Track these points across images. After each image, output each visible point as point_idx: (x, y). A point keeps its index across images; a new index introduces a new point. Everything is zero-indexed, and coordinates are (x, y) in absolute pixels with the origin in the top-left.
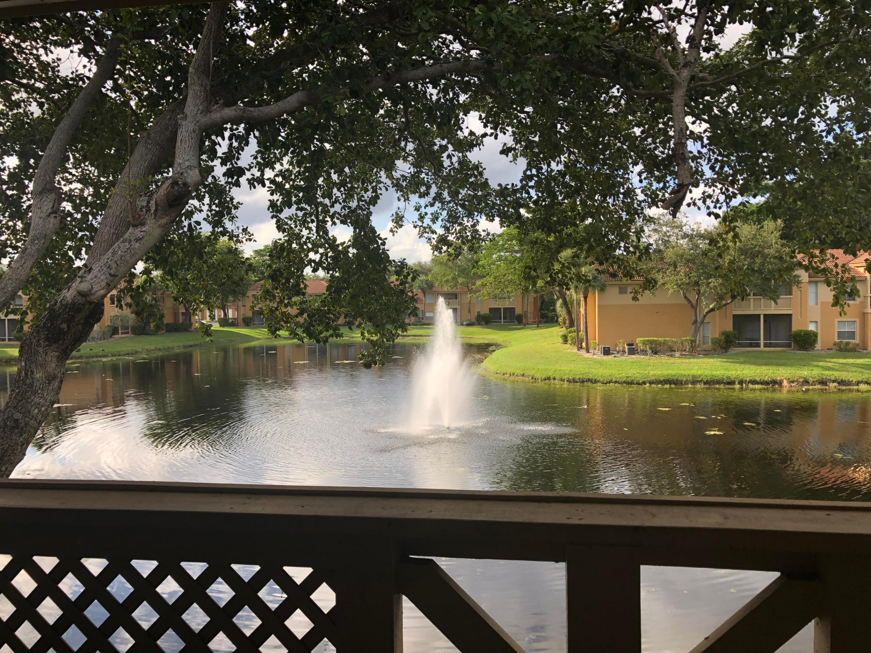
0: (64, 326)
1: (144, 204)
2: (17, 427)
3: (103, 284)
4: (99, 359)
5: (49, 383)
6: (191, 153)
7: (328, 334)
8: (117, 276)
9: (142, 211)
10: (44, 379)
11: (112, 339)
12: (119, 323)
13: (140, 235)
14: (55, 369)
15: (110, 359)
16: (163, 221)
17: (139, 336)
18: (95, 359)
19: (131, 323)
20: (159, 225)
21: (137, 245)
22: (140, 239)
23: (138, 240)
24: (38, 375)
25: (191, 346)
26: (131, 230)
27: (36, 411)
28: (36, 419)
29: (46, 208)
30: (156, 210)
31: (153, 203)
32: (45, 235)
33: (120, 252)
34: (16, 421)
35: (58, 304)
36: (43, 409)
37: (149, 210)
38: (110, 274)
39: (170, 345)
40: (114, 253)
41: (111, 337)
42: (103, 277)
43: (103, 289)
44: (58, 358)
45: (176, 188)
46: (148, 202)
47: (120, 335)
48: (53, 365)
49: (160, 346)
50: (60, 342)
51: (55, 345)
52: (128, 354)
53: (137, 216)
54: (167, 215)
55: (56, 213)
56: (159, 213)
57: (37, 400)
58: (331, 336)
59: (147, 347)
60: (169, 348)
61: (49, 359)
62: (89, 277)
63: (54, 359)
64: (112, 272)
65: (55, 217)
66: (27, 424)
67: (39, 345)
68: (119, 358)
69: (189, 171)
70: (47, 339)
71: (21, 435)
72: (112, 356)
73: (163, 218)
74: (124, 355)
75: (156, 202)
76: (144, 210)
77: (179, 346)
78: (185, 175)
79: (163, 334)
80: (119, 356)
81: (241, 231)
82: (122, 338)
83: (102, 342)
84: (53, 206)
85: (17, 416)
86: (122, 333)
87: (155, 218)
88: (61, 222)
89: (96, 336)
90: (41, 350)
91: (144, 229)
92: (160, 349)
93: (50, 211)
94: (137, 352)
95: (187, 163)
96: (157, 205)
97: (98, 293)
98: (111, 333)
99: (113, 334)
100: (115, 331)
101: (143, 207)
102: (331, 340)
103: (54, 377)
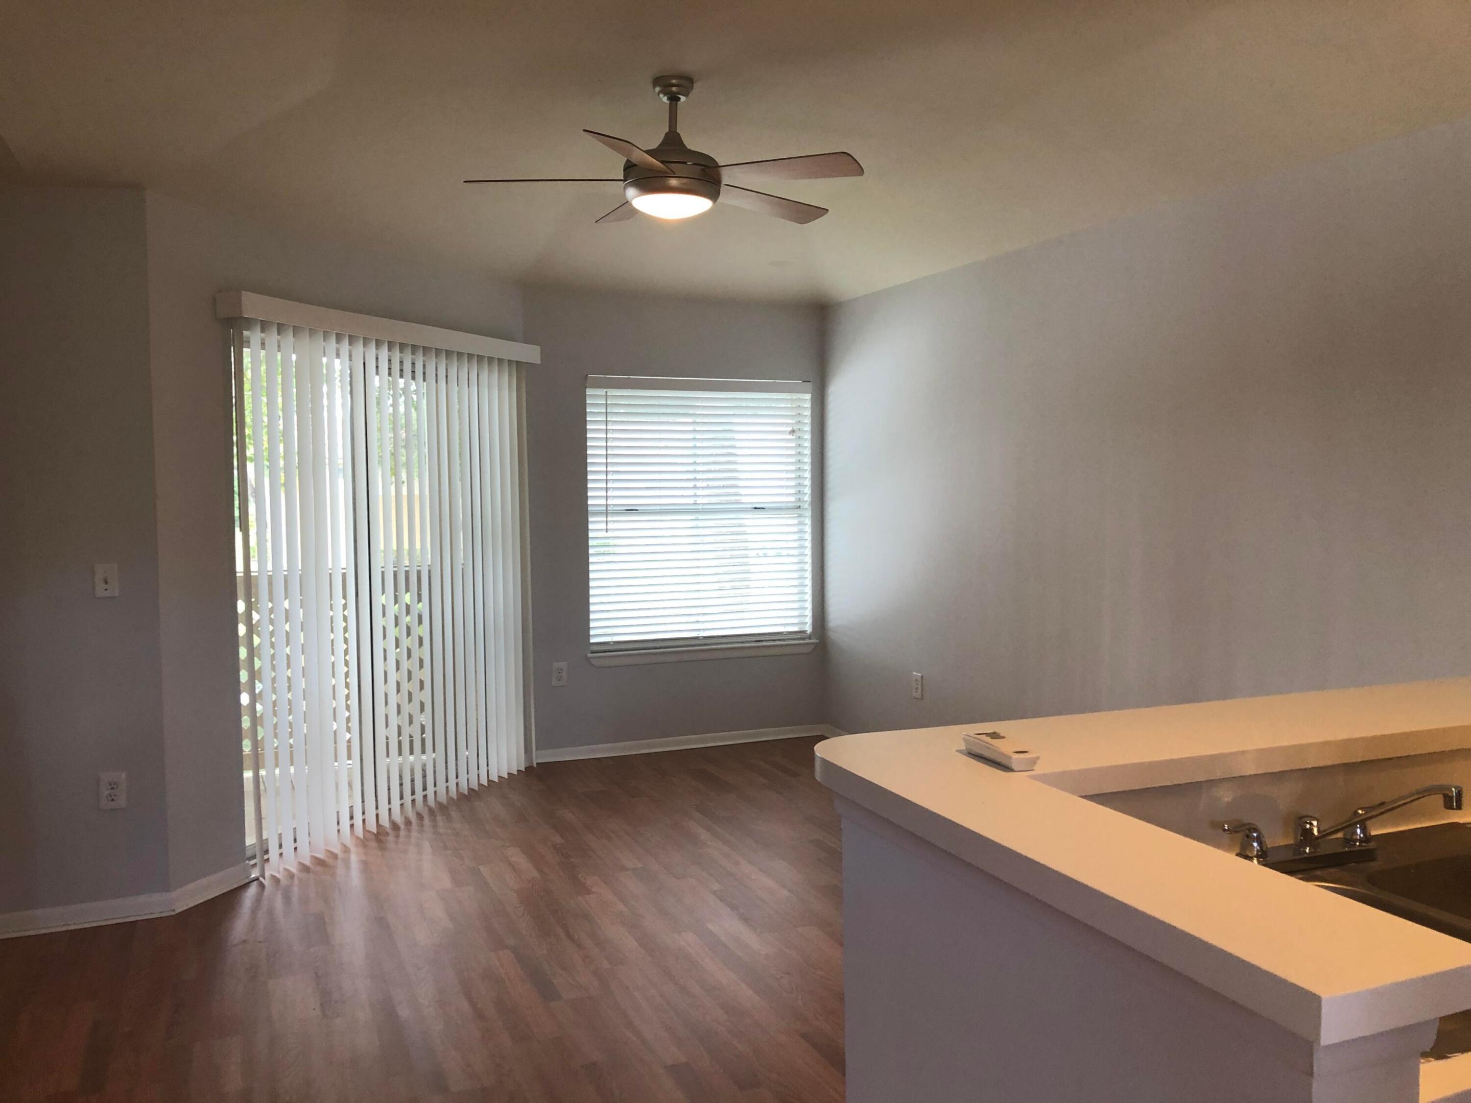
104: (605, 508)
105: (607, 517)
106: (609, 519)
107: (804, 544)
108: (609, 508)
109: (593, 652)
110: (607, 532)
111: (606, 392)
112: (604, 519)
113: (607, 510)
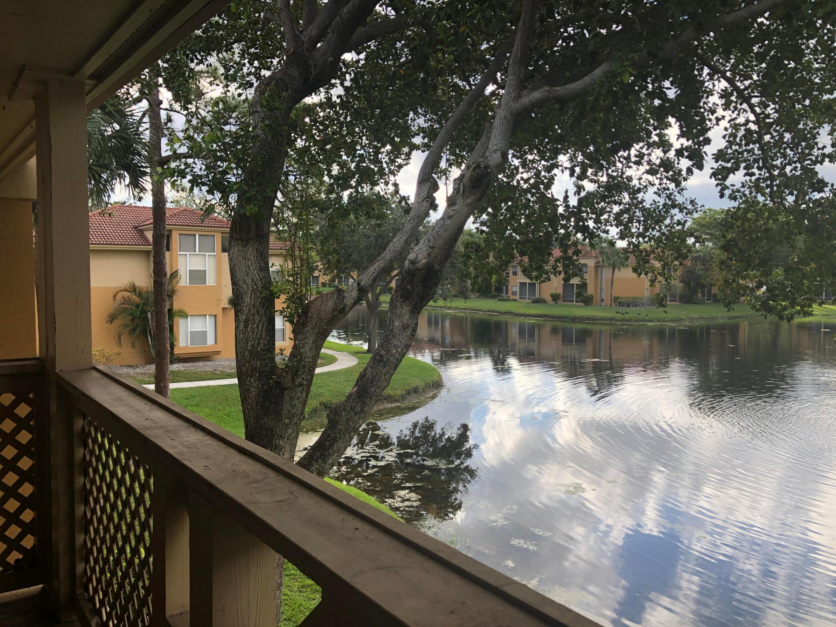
1: (456, 187)
2: (382, 361)
3: (425, 254)
4: (645, 323)
5: (404, 330)
6: (500, 137)
8: (434, 247)
9: (453, 193)
10: (401, 327)
12: (668, 291)
13: (452, 213)
14: (408, 320)
15: (655, 324)
16: (469, 201)
17: (686, 305)
18: (642, 323)
19: (679, 291)
20: (466, 204)
21: (449, 221)
22: (451, 217)
24: (397, 324)
25: (737, 317)
26: (447, 209)
27: (394, 351)
28: (394, 357)
29: (423, 194)
30: (464, 191)
31: (462, 185)
32: (419, 216)
33: (436, 228)
34: (382, 356)
36: (399, 350)
37: (458, 192)
38: (430, 246)
39: (715, 315)
40: (433, 230)
42: (425, 249)
43: (425, 258)
44: (411, 312)
45: (477, 171)
46: (459, 185)
47: (668, 303)
48: (407, 317)
49: (704, 315)
50: (411, 299)
51: (408, 302)
52: (672, 321)
53: (451, 198)
54: (472, 195)
56: (466, 194)
57: (395, 342)
59: (692, 316)
60: (713, 317)
61: (404, 312)
62: (416, 248)
63: (408, 313)
64: (431, 244)
66: (388, 360)
67: (397, 301)
68: (664, 323)
70: (402, 297)
71: (384, 368)
72: (658, 321)
73: (469, 198)
74: (669, 321)
75: (464, 184)
76: (455, 192)
77: (723, 317)
78: (489, 158)
79: (709, 304)
80: (664, 321)
81: (688, 203)
82: (670, 305)
83: (651, 308)
84: (428, 193)
85: (383, 352)
86: (670, 301)
87: (463, 199)
89: (646, 302)
90: (398, 304)
91: (455, 208)
92: (703, 318)
93: (425, 196)
94: (681, 320)
95: (495, 148)
96: (464, 187)
97: (423, 262)
101: (455, 190)
103: (408, 327)
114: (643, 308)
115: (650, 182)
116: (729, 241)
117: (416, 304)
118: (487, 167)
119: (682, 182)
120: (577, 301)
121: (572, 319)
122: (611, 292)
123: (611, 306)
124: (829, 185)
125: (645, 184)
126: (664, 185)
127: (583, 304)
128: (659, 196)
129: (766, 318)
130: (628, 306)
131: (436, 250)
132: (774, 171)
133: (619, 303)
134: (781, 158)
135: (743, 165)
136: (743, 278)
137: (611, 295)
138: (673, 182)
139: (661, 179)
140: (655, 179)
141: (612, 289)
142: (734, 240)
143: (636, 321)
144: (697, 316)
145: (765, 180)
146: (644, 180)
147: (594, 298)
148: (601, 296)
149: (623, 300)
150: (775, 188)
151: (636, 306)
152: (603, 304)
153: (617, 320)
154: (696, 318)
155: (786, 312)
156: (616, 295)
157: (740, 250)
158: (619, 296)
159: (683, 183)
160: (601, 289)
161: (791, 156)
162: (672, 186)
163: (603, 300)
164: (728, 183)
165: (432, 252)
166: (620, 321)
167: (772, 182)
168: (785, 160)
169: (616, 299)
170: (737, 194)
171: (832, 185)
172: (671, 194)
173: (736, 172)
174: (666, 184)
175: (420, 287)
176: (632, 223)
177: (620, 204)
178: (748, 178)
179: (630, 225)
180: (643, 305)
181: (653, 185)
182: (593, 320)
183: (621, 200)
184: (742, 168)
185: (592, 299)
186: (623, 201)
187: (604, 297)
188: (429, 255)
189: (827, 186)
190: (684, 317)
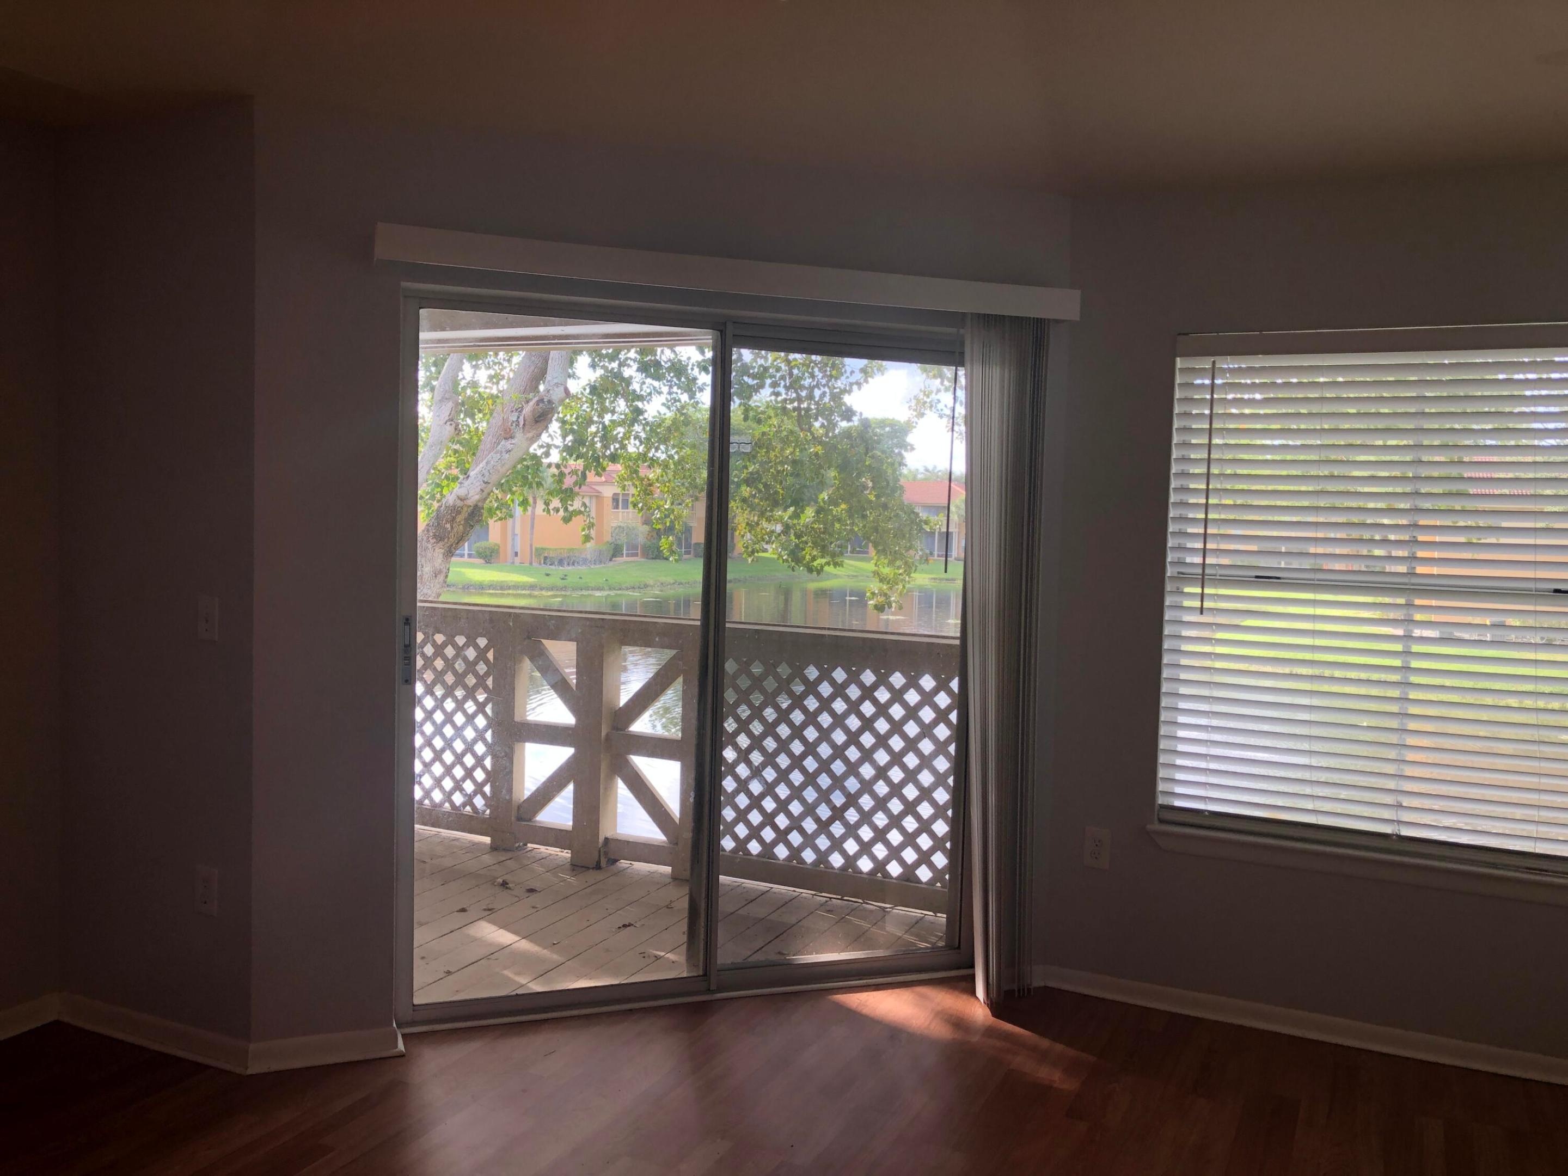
0: (448, 526)
1: (515, 419)
3: (478, 490)
4: (590, 592)
5: (436, 576)
6: (560, 370)
7: (824, 561)
8: (489, 483)
9: (512, 425)
10: (432, 573)
11: (611, 564)
12: (623, 539)
13: (510, 447)
14: (441, 564)
15: (605, 593)
16: (531, 435)
19: (642, 540)
20: (527, 438)
21: (507, 455)
22: (510, 451)
23: (508, 451)
26: (503, 442)
30: (524, 425)
31: (521, 418)
32: (441, 442)
33: (492, 462)
35: (443, 506)
37: (517, 425)
38: (484, 482)
40: (487, 463)
41: (611, 560)
42: (478, 484)
43: (477, 494)
44: (444, 555)
45: (541, 405)
46: (518, 417)
47: (625, 558)
48: (440, 561)
50: (446, 540)
51: (441, 544)
52: (633, 588)
53: (508, 430)
54: (533, 429)
55: (452, 420)
56: (527, 427)
58: (828, 564)
59: (663, 579)
61: (436, 554)
62: (467, 483)
63: (441, 556)
64: (485, 480)
65: (451, 424)
68: (619, 592)
69: (556, 389)
70: (435, 536)
72: (610, 589)
73: (530, 432)
74: (627, 589)
75: (524, 417)
76: (514, 424)
78: (551, 392)
79: (689, 560)
80: (620, 589)
82: (627, 562)
83: (598, 566)
84: (450, 414)
86: (628, 555)
87: (523, 432)
88: (456, 429)
89: (589, 557)
90: (430, 546)
91: (513, 442)
92: (680, 584)
93: (447, 418)
94: (646, 586)
95: (556, 381)
96: (525, 420)
97: (473, 498)
98: (611, 553)
99: (614, 556)
100: (616, 551)
101: (513, 422)
102: (826, 568)
103: (440, 572)
104: (1200, 571)
105: (1203, 588)
106: (1207, 591)
107: (1505, 621)
108: (1207, 571)
109: (1161, 821)
110: (1202, 613)
111: (1214, 362)
112: (1199, 590)
113: (1203, 574)
114: (584, 567)
115: (654, 388)
116: (751, 473)
117: (452, 545)
118: (550, 402)
119: (697, 393)
120: (470, 556)
121: (463, 588)
122: (531, 539)
123: (531, 563)
124: (858, 414)
125: (648, 391)
126: (674, 395)
127: (482, 561)
128: (669, 408)
129: (793, 570)
130: (561, 562)
131: (490, 485)
132: (802, 391)
133: (546, 558)
134: (809, 378)
135: (768, 381)
136: (769, 520)
137: (531, 546)
138: (685, 391)
139: (671, 387)
140: (662, 386)
141: (532, 534)
142: (757, 472)
143: (574, 589)
144: (670, 580)
145: (792, 401)
146: (647, 385)
147: (501, 550)
148: (513, 546)
149: (552, 554)
150: (803, 413)
151: (573, 564)
152: (517, 560)
153: (542, 589)
154: (670, 584)
155: (815, 564)
156: (539, 546)
157: (766, 485)
158: (544, 546)
159: (698, 395)
160: (514, 535)
161: (820, 377)
162: (684, 398)
163: (516, 554)
164: (751, 403)
165: (486, 488)
166: (548, 589)
167: (799, 404)
168: (814, 381)
169: (539, 552)
170: (761, 416)
171: (861, 414)
172: (683, 407)
173: (761, 390)
174: (677, 393)
175: (461, 527)
176: (628, 439)
177: (613, 412)
178: (773, 398)
179: (627, 442)
180: (585, 561)
181: (660, 393)
182: (502, 588)
183: (614, 407)
184: (767, 385)
185: (498, 552)
186: (617, 409)
187: (518, 549)
188: (482, 491)
189: (856, 415)
190: (651, 582)
